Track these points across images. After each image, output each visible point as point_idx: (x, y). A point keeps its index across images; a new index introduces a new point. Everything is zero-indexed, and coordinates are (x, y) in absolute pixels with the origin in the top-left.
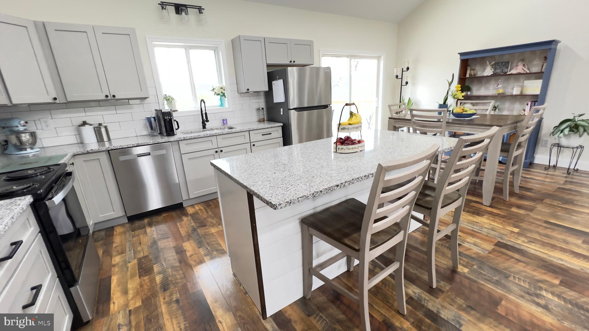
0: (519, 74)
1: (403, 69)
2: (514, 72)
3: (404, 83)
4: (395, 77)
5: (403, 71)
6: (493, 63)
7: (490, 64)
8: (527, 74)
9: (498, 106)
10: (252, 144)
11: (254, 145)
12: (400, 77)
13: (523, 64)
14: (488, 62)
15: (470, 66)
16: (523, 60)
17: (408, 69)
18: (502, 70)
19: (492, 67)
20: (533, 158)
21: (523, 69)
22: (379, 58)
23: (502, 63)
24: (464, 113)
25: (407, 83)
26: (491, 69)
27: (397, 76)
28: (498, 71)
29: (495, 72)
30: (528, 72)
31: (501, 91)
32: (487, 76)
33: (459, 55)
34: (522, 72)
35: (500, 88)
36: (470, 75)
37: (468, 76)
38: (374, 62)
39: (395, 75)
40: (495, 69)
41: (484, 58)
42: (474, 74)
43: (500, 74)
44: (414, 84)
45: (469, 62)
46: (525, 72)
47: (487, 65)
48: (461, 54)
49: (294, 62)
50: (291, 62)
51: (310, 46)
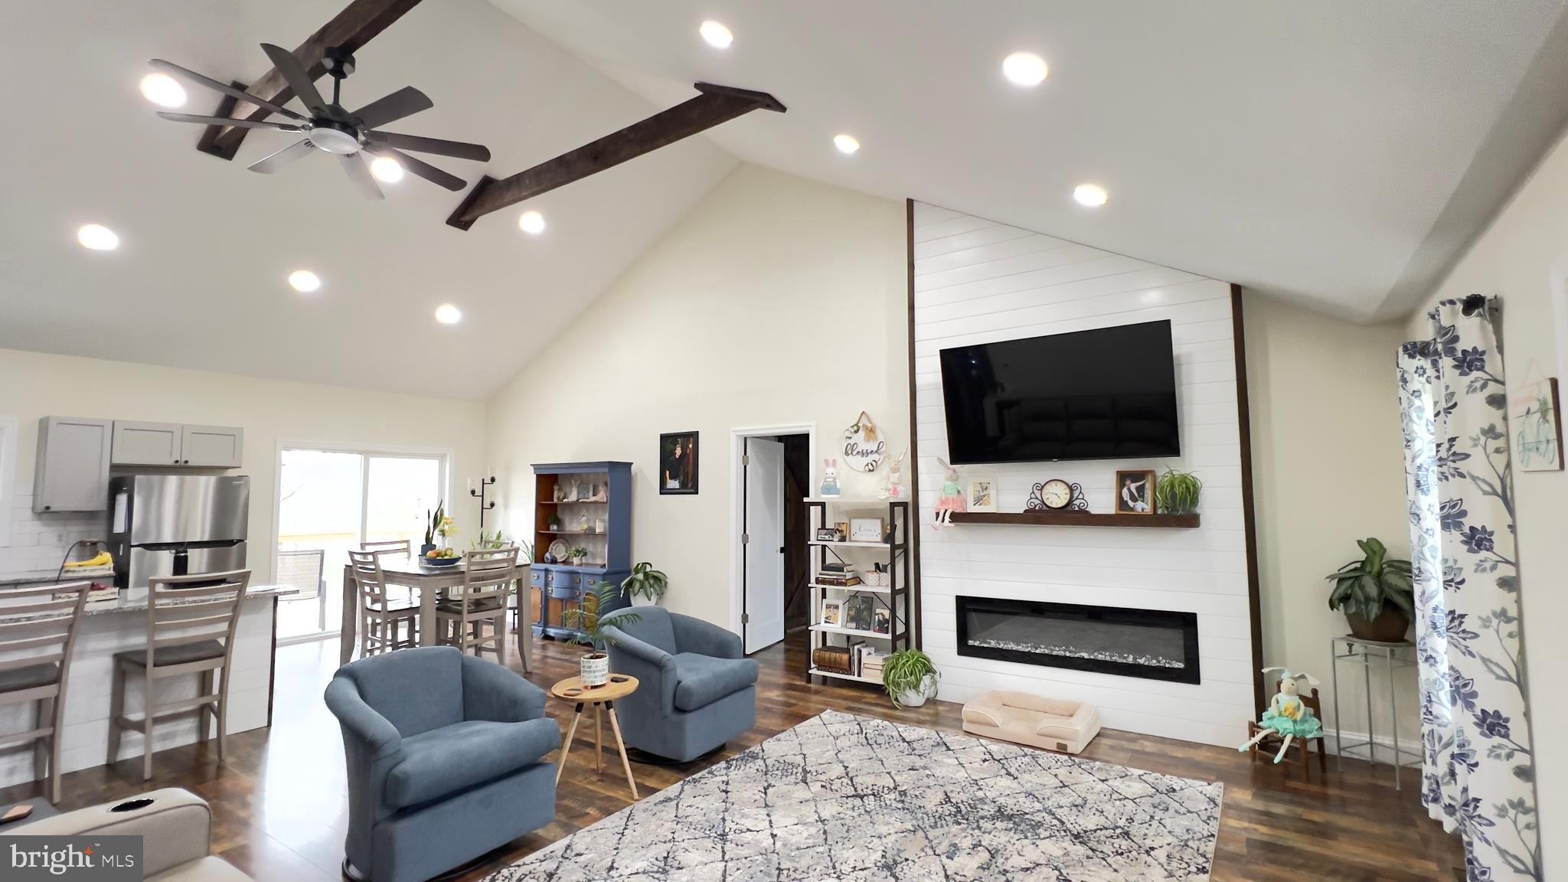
1: (483, 479)
2: (593, 499)
3: (487, 504)
4: (470, 493)
5: (484, 483)
6: (578, 483)
7: (575, 484)
9: (583, 549)
12: (478, 492)
13: (604, 488)
15: (558, 485)
16: (606, 484)
17: (493, 480)
18: (584, 495)
19: (577, 490)
22: (441, 458)
23: (586, 485)
24: (442, 558)
25: (492, 505)
26: (576, 494)
27: (473, 492)
28: (581, 496)
29: (579, 498)
31: (586, 527)
34: (601, 500)
35: (585, 522)
36: (558, 498)
37: (555, 500)
38: (433, 465)
39: (469, 489)
40: (579, 494)
42: (562, 497)
43: (581, 501)
44: (506, 506)
45: (560, 479)
47: (573, 486)
48: (536, 467)
49: (186, 462)
50: (177, 462)
51: (233, 436)
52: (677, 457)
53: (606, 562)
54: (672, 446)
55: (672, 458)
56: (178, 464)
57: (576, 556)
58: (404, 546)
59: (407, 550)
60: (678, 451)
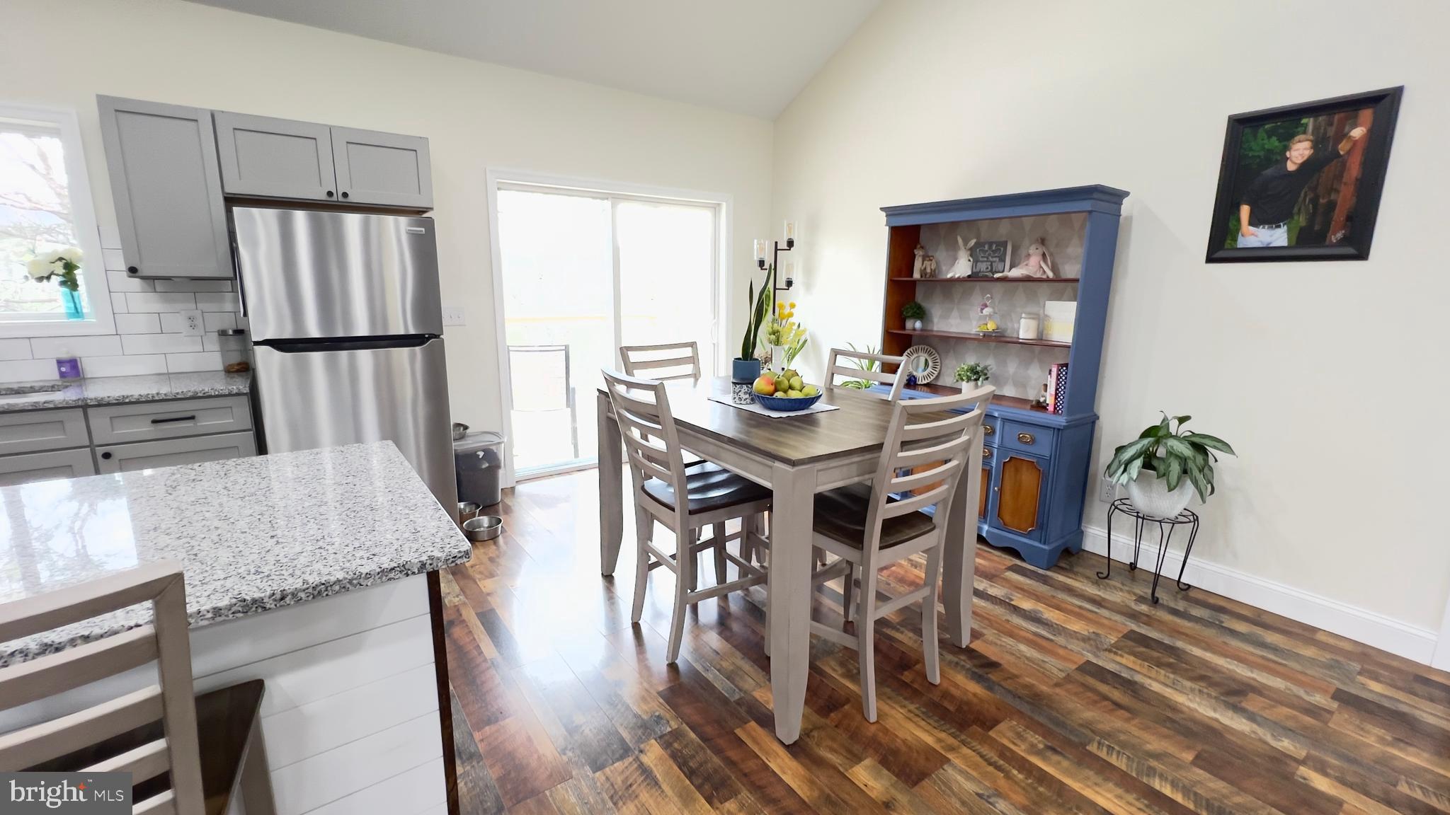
0: (1028, 279)
1: (776, 243)
2: (1016, 273)
3: (781, 283)
4: (757, 264)
5: (776, 250)
6: (973, 242)
7: (966, 242)
8: (1048, 280)
9: (986, 368)
10: (100, 451)
11: (107, 456)
12: (769, 264)
13: (1040, 251)
14: (960, 240)
15: (922, 247)
16: (1043, 241)
17: (790, 244)
18: (991, 265)
19: (971, 255)
20: (1080, 534)
21: (1041, 267)
22: (716, 208)
23: (991, 244)
24: (779, 395)
25: (789, 283)
26: (969, 260)
27: (761, 263)
28: (983, 267)
29: (974, 270)
30: (1051, 275)
31: (991, 326)
32: (959, 280)
33: (884, 214)
34: (1038, 275)
35: (990, 316)
36: (923, 273)
37: (916, 275)
38: (703, 219)
39: (756, 258)
40: (976, 262)
41: (954, 225)
42: (931, 270)
43: (986, 276)
44: (809, 286)
45: (922, 237)
46: (1044, 277)
47: (959, 249)
48: (891, 212)
49: (345, 195)
50: (330, 194)
51: (413, 149)
52: (1291, 167)
53: (1050, 400)
54: (1275, 142)
55: (1269, 172)
56: (334, 198)
57: (969, 379)
58: (688, 352)
59: (694, 360)
60: (1300, 152)
